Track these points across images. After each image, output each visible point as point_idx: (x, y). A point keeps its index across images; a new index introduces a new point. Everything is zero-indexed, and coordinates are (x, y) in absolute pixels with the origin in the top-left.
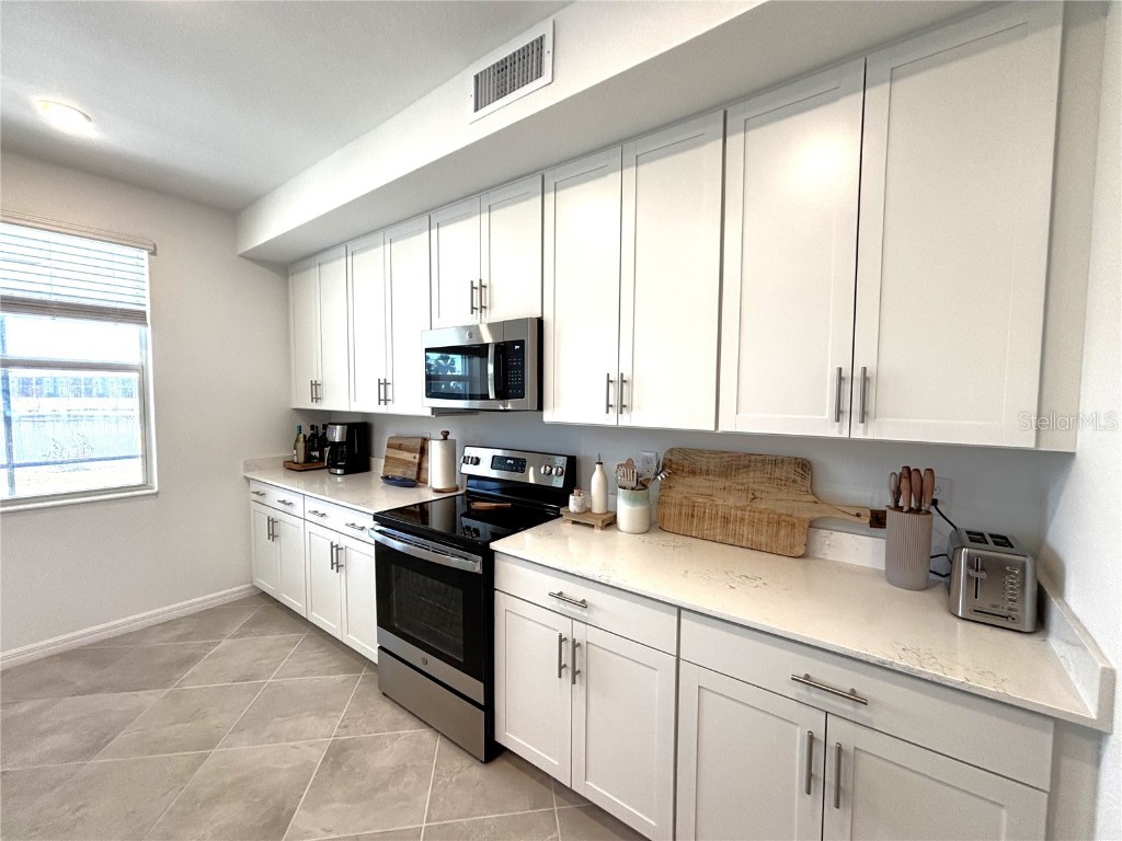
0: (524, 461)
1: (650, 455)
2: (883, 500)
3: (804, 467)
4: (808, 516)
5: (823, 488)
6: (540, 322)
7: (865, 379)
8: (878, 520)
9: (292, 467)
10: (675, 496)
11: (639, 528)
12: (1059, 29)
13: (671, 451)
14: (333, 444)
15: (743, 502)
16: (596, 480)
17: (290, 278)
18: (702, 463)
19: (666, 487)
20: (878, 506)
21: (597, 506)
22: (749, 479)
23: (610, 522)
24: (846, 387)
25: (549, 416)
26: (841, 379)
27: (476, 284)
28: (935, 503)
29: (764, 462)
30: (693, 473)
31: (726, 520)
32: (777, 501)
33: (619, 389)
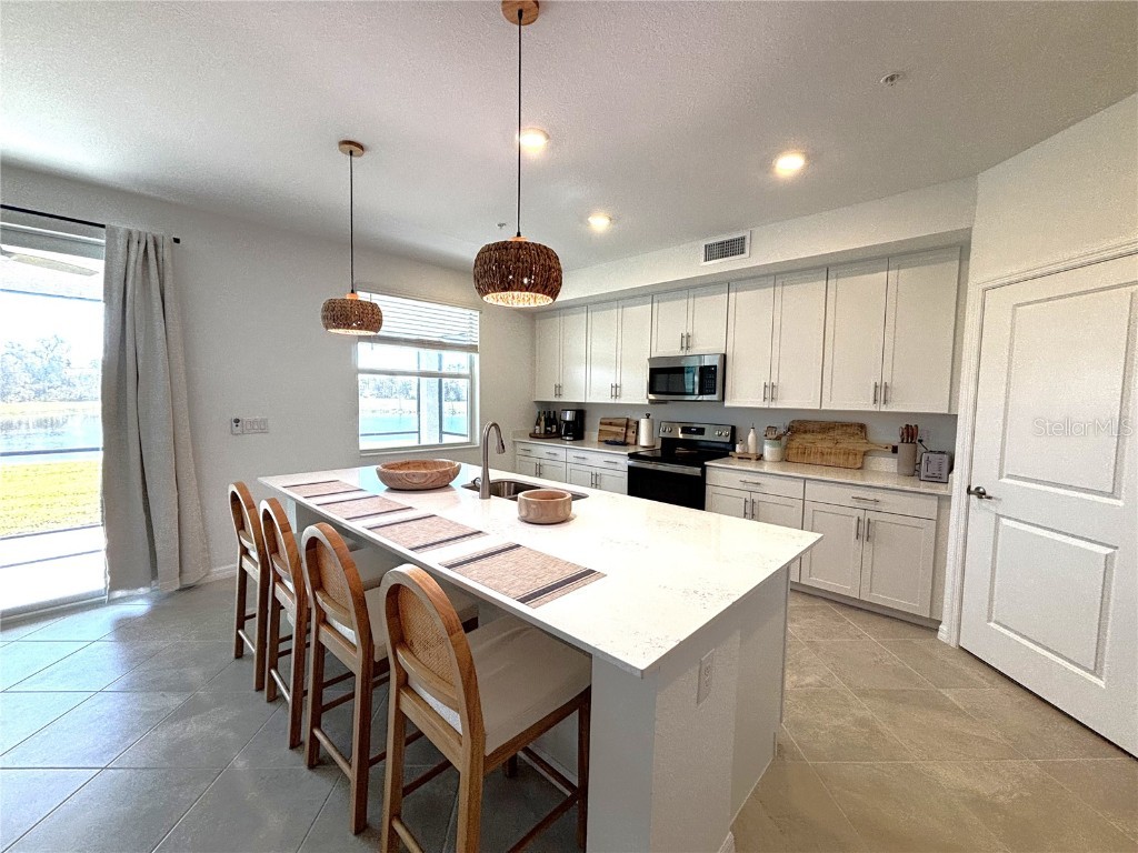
0: (703, 429)
1: (782, 425)
2: (896, 440)
3: (862, 427)
4: (864, 449)
5: (871, 437)
6: (725, 356)
7: (886, 387)
8: (895, 450)
9: (534, 436)
10: (794, 444)
11: (776, 459)
12: (957, 262)
13: (793, 422)
14: (565, 422)
15: (831, 445)
16: (751, 437)
17: (537, 322)
18: (810, 427)
19: (791, 440)
20: (896, 444)
21: (752, 450)
22: (836, 434)
23: (760, 458)
24: (878, 390)
25: (727, 404)
26: (876, 387)
27: (685, 334)
28: (921, 441)
29: (842, 426)
30: (805, 432)
31: (822, 454)
32: (848, 443)
33: (771, 390)
